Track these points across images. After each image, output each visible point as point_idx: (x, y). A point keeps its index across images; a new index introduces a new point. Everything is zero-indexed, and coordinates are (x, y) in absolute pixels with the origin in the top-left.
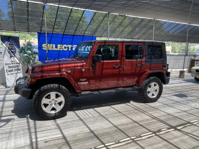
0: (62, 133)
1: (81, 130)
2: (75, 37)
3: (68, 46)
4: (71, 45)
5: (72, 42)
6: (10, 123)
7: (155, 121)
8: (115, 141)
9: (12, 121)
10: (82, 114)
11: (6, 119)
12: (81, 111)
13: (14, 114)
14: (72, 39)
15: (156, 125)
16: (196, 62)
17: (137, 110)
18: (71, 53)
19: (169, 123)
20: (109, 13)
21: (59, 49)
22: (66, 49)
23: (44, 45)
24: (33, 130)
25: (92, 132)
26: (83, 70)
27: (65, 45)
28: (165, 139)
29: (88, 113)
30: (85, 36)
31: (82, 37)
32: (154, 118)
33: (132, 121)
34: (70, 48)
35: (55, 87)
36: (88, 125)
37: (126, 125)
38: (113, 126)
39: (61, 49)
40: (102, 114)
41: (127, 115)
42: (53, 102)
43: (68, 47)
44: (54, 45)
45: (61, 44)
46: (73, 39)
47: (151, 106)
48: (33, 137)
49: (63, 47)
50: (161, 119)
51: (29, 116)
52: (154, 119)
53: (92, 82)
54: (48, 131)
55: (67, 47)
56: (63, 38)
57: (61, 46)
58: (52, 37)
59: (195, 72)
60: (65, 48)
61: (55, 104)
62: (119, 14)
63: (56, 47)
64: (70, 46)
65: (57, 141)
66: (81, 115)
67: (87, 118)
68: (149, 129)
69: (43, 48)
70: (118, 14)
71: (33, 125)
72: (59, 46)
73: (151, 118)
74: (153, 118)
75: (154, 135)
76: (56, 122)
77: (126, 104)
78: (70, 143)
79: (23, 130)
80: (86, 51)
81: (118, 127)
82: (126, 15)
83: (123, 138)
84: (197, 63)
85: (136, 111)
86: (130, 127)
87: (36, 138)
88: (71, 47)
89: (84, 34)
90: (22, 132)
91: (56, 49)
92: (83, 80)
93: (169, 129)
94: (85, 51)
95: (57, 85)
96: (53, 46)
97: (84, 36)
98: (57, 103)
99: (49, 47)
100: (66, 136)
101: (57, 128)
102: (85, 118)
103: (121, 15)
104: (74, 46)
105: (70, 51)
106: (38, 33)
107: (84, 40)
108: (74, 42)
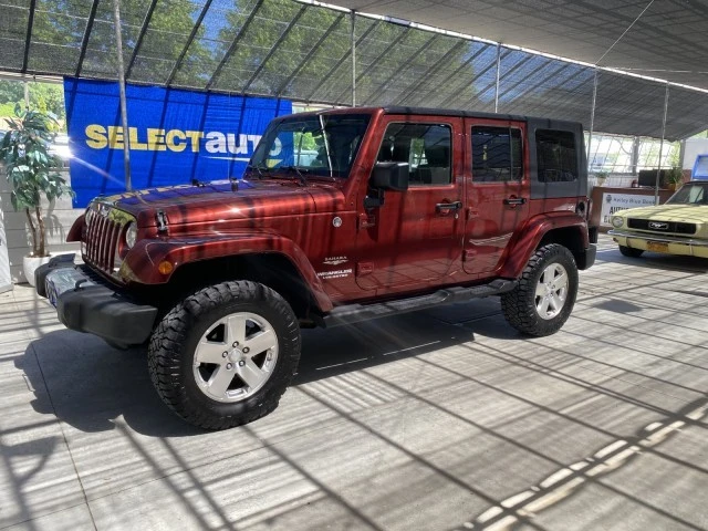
0: (308, 477)
1: (372, 455)
2: (212, 99)
3: (189, 134)
4: (201, 130)
5: (204, 119)
6: (58, 457)
7: (603, 399)
8: (527, 485)
9: (62, 446)
10: (333, 394)
11: (27, 440)
12: (322, 384)
13: (51, 417)
14: (201, 108)
15: (616, 414)
16: (605, 195)
17: (515, 364)
18: (199, 162)
19: (653, 403)
20: (353, 11)
21: (152, 148)
22: (181, 148)
23: (91, 130)
24: (181, 479)
25: (418, 459)
26: (338, 223)
27: (177, 132)
28: (682, 458)
29: (352, 388)
30: (252, 97)
31: (240, 101)
32: (592, 388)
33: (528, 405)
34: (195, 142)
35: (247, 295)
36: (386, 433)
37: (521, 422)
38: (477, 430)
39: (162, 148)
40: (406, 387)
41: (497, 386)
42: (236, 355)
43: (188, 141)
44: (133, 131)
45: (161, 128)
46: (206, 108)
47: (554, 350)
48: (202, 506)
49: (170, 140)
50: (618, 391)
51: (121, 418)
52: (593, 393)
53: (367, 268)
54: (249, 475)
55: (183, 137)
56: (166, 101)
57: (159, 136)
59: (625, 226)
60: (177, 141)
61: (243, 362)
62: (387, 19)
63: (143, 139)
64: (195, 135)
65: (310, 511)
66: (331, 397)
67: (365, 408)
68: (604, 428)
69: (88, 142)
70: (383, 18)
71: (168, 457)
72: (152, 133)
73: (583, 389)
74: (589, 389)
75: (634, 449)
76: (252, 433)
77: (465, 346)
78: (368, 512)
79: (139, 482)
81: (496, 431)
82: (413, 25)
83: (545, 472)
84: (609, 200)
85: (517, 368)
86: (540, 427)
87: (219, 511)
88: (200, 139)
89: (246, 88)
90: (136, 491)
91: (143, 147)
92: (336, 263)
93: (666, 423)
95: (252, 286)
97: (246, 96)
98: (249, 356)
99: (114, 137)
100: (334, 487)
101: (275, 458)
102: (357, 408)
103: (394, 20)
104: (211, 135)
105: (196, 153)
106: (67, 79)
107: (247, 111)
108: (211, 120)
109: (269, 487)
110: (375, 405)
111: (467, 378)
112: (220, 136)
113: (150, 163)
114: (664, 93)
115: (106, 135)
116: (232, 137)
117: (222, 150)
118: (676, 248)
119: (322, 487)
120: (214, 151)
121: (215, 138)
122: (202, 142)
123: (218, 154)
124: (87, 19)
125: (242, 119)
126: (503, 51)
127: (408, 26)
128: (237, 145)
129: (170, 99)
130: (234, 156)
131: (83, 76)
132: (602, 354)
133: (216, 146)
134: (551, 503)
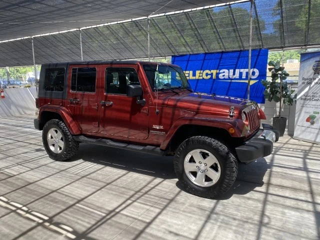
2: (224, 55)
3: (212, 71)
4: (217, 69)
5: (219, 63)
14: (218, 61)
18: (215, 83)
21: (197, 78)
22: (209, 77)
27: (208, 71)
30: (244, 51)
31: (238, 53)
39: (201, 78)
43: (212, 74)
44: (191, 72)
45: (201, 70)
46: (220, 60)
49: (204, 74)
55: (209, 73)
56: (204, 59)
57: (200, 73)
58: (188, 61)
60: (207, 74)
63: (194, 75)
64: (214, 72)
69: (175, 77)
72: (198, 72)
80: (244, 79)
91: (194, 78)
94: (240, 78)
96: (189, 74)
97: (241, 51)
104: (221, 71)
105: (214, 79)
107: (240, 59)
108: (222, 66)
112: (226, 71)
116: (231, 71)
117: (226, 77)
120: (222, 78)
121: (224, 72)
122: (217, 74)
123: (224, 79)
125: (237, 62)
128: (234, 74)
129: (206, 58)
130: (232, 79)
131: (176, 54)
133: (224, 76)
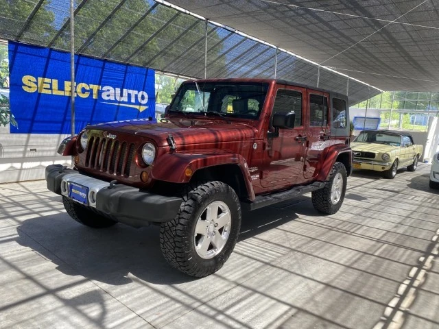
0: (279, 301)
1: (302, 285)
2: (107, 65)
3: (92, 86)
4: (99, 85)
5: (101, 78)
7: (388, 246)
8: (391, 294)
9: (107, 296)
14: (100, 71)
15: (400, 254)
17: (331, 230)
18: (97, 105)
20: (207, 19)
21: (67, 94)
22: (86, 96)
23: (26, 79)
24: (205, 309)
25: (327, 285)
26: (255, 147)
27: (84, 85)
29: (258, 248)
30: (132, 66)
31: (124, 68)
32: (378, 241)
33: (356, 252)
34: (95, 92)
35: (222, 190)
36: (299, 272)
37: (361, 261)
38: (343, 267)
39: (74, 95)
40: (286, 245)
41: (333, 242)
42: (211, 228)
43: (91, 91)
44: (55, 82)
45: (73, 81)
46: (103, 70)
47: (343, 221)
49: (79, 90)
50: (392, 242)
51: (131, 275)
52: (381, 243)
55: (88, 88)
56: (78, 64)
57: (72, 86)
58: (49, 58)
60: (84, 91)
61: (214, 233)
62: (224, 26)
63: (61, 88)
64: (95, 88)
66: (250, 253)
69: (23, 87)
70: (222, 26)
72: (67, 84)
73: (375, 242)
75: (423, 271)
76: (223, 278)
77: (297, 221)
78: (328, 317)
79: (180, 314)
80: (133, 104)
81: (353, 267)
82: (236, 32)
83: (394, 286)
85: (333, 232)
87: (246, 326)
88: (98, 90)
89: (127, 59)
90: (183, 319)
91: (61, 93)
92: (254, 171)
93: (426, 257)
94: (129, 102)
96: (51, 84)
97: (128, 65)
98: (217, 229)
99: (42, 85)
101: (249, 292)
102: (270, 259)
103: (227, 27)
104: (105, 88)
105: (96, 99)
106: (10, 42)
107: (128, 74)
108: (106, 78)
109: (263, 309)
110: (279, 257)
111: (314, 239)
112: (111, 89)
113: (65, 104)
114: (346, 83)
115: (37, 83)
116: (118, 90)
117: (112, 98)
118: (365, 166)
119: (292, 306)
120: (107, 98)
121: (108, 90)
122: (100, 92)
123: (110, 101)
124: (36, 4)
126: (278, 51)
127: (233, 32)
128: (122, 95)
129: (81, 62)
130: (119, 102)
131: (22, 41)
132: (368, 222)
133: (108, 96)
134: (410, 303)
